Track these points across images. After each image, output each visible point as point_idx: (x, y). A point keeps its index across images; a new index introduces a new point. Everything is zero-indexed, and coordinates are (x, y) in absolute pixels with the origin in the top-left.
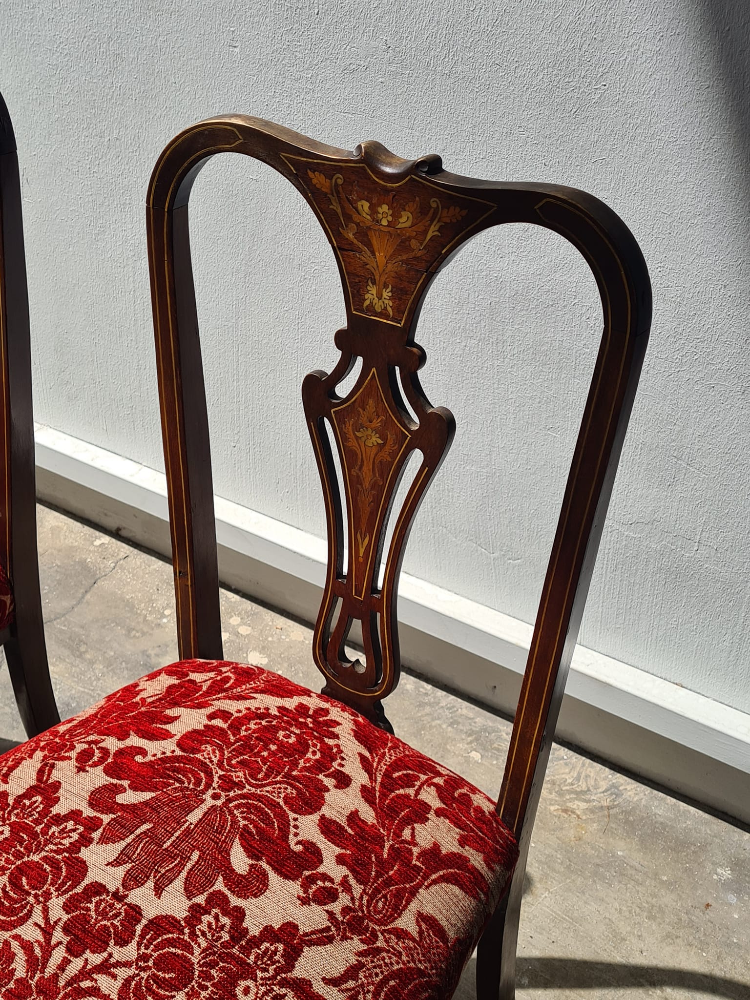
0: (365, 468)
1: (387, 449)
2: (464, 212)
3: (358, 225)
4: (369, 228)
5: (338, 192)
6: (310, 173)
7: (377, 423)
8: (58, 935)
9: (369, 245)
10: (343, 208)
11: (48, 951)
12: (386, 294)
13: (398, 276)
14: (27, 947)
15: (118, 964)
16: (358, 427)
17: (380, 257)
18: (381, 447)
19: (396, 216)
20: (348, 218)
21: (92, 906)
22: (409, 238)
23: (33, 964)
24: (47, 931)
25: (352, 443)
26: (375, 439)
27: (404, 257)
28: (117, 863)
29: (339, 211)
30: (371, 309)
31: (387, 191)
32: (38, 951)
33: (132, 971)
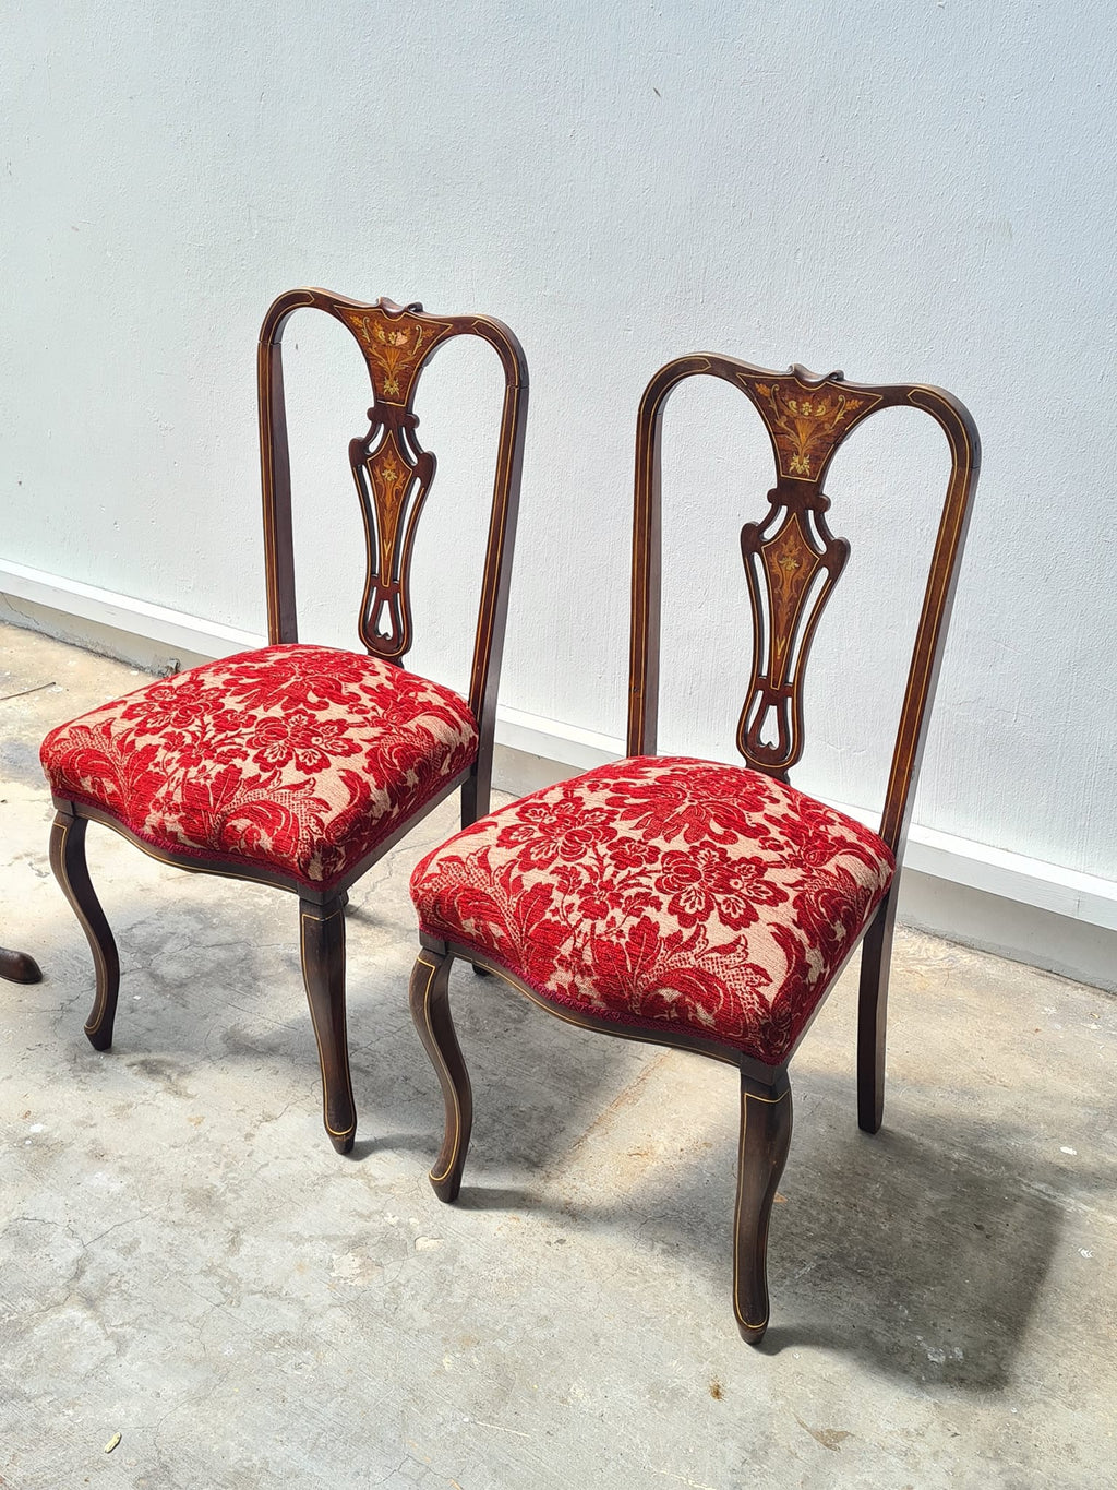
0: (785, 587)
1: (802, 570)
2: (861, 403)
3: (788, 416)
4: (796, 418)
5: (775, 396)
6: (757, 386)
7: (795, 553)
8: (607, 861)
9: (795, 429)
10: (778, 406)
11: (602, 870)
12: (806, 461)
13: (815, 448)
14: (588, 869)
15: (650, 872)
16: (781, 557)
17: (803, 437)
18: (798, 569)
19: (815, 408)
20: (781, 412)
21: (626, 847)
22: (823, 423)
23: (593, 876)
24: (600, 859)
25: (777, 570)
26: (794, 564)
27: (820, 435)
28: (636, 827)
29: (775, 408)
30: (795, 472)
31: (809, 393)
32: (595, 869)
33: (662, 874)
